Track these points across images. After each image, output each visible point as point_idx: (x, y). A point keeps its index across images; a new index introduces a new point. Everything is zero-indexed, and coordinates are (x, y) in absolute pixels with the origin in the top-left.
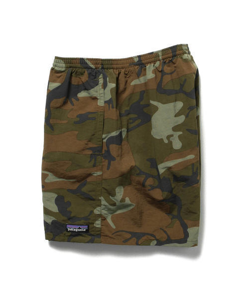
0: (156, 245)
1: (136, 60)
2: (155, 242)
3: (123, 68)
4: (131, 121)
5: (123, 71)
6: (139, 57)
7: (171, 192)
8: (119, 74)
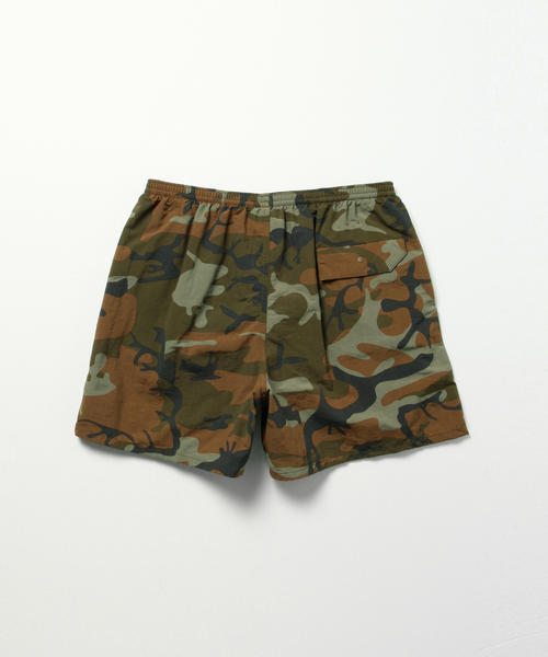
0: (132, 451)
1: (188, 191)
2: (132, 447)
3: (166, 196)
4: (151, 269)
5: (165, 199)
6: (194, 188)
7: (172, 382)
8: (158, 202)
